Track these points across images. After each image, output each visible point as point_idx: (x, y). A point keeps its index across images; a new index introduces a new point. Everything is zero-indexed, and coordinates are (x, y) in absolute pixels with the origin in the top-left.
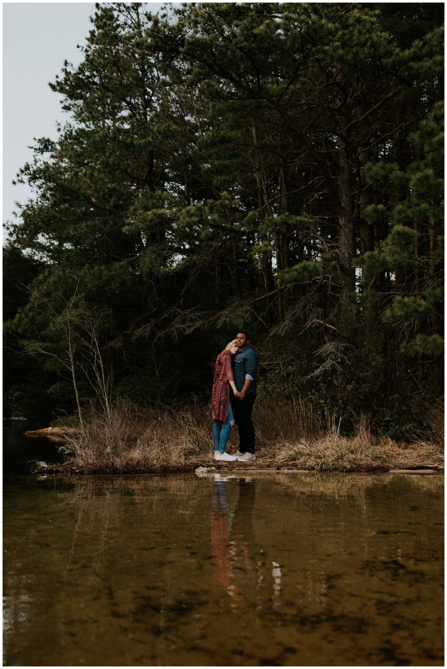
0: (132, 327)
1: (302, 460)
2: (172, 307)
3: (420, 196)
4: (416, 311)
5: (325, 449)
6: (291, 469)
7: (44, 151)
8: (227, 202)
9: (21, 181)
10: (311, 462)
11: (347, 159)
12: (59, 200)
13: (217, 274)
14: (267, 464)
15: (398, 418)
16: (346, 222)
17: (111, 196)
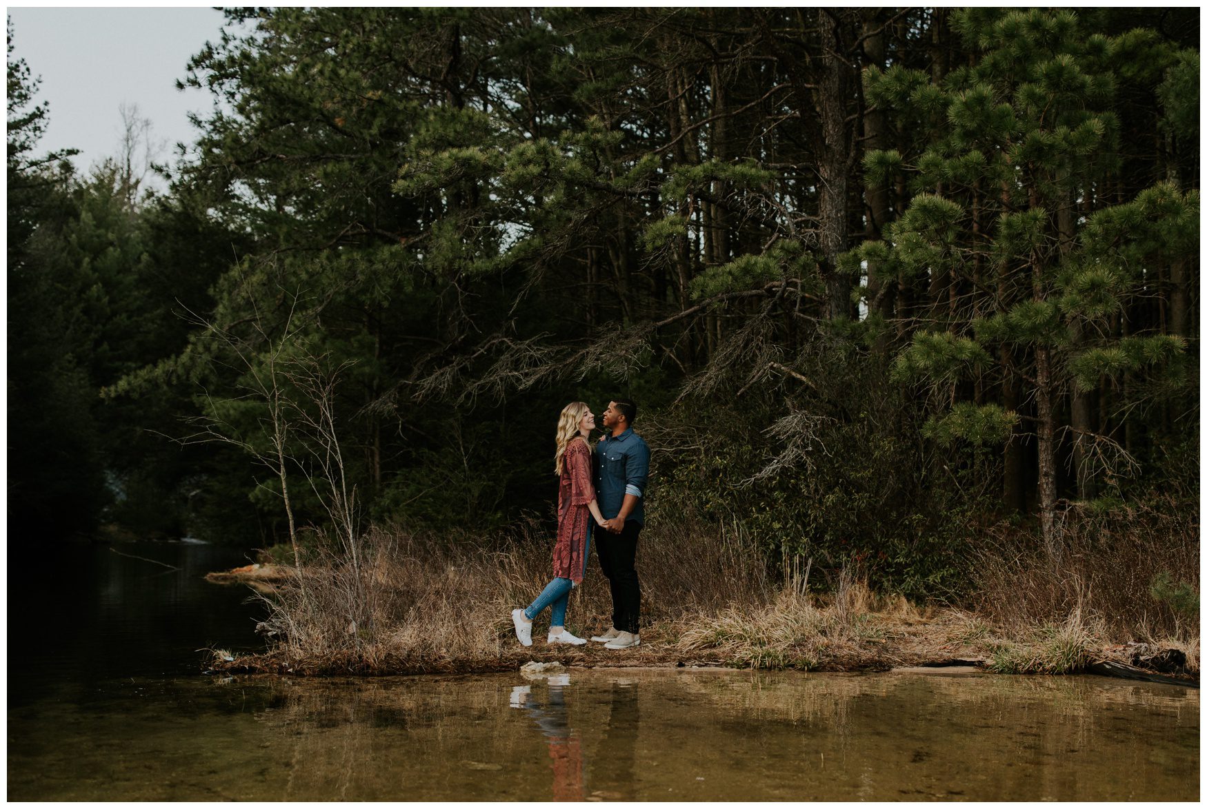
0: (416, 372)
1: (727, 647)
2: (495, 335)
3: (968, 135)
4: (954, 359)
5: (772, 627)
6: (706, 665)
7: (244, 16)
8: (599, 136)
9: (194, 83)
10: (744, 652)
11: (836, 52)
12: (272, 120)
13: (589, 262)
14: (661, 654)
15: (921, 561)
16: (833, 174)
17: (374, 114)
